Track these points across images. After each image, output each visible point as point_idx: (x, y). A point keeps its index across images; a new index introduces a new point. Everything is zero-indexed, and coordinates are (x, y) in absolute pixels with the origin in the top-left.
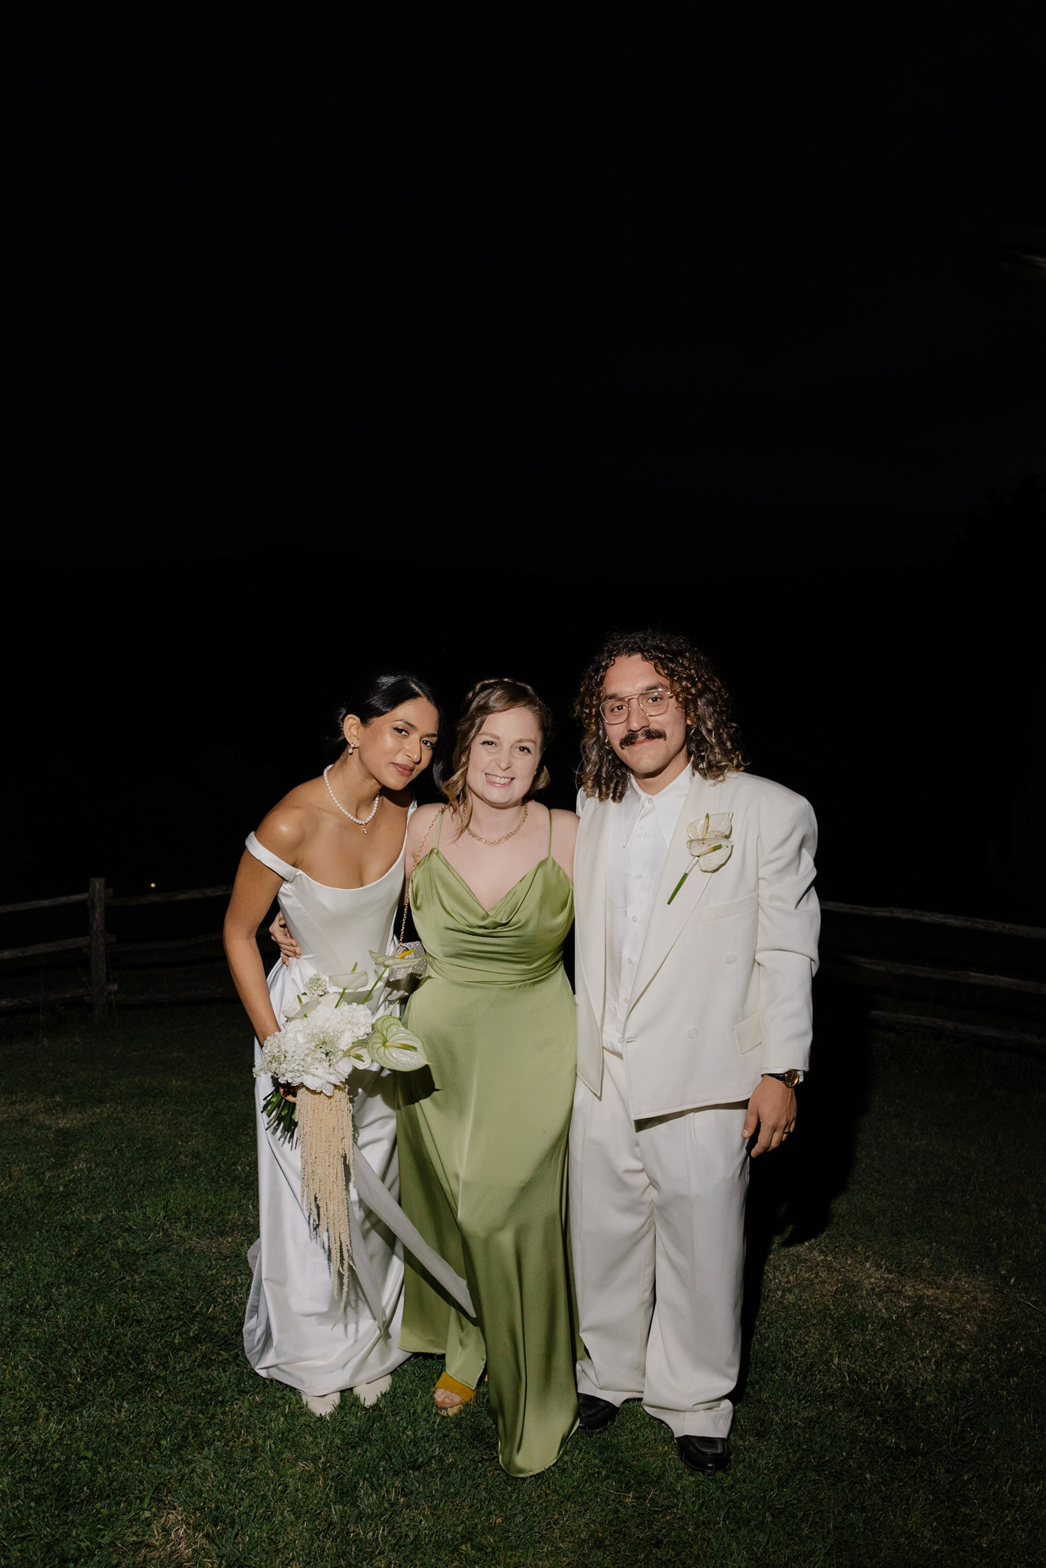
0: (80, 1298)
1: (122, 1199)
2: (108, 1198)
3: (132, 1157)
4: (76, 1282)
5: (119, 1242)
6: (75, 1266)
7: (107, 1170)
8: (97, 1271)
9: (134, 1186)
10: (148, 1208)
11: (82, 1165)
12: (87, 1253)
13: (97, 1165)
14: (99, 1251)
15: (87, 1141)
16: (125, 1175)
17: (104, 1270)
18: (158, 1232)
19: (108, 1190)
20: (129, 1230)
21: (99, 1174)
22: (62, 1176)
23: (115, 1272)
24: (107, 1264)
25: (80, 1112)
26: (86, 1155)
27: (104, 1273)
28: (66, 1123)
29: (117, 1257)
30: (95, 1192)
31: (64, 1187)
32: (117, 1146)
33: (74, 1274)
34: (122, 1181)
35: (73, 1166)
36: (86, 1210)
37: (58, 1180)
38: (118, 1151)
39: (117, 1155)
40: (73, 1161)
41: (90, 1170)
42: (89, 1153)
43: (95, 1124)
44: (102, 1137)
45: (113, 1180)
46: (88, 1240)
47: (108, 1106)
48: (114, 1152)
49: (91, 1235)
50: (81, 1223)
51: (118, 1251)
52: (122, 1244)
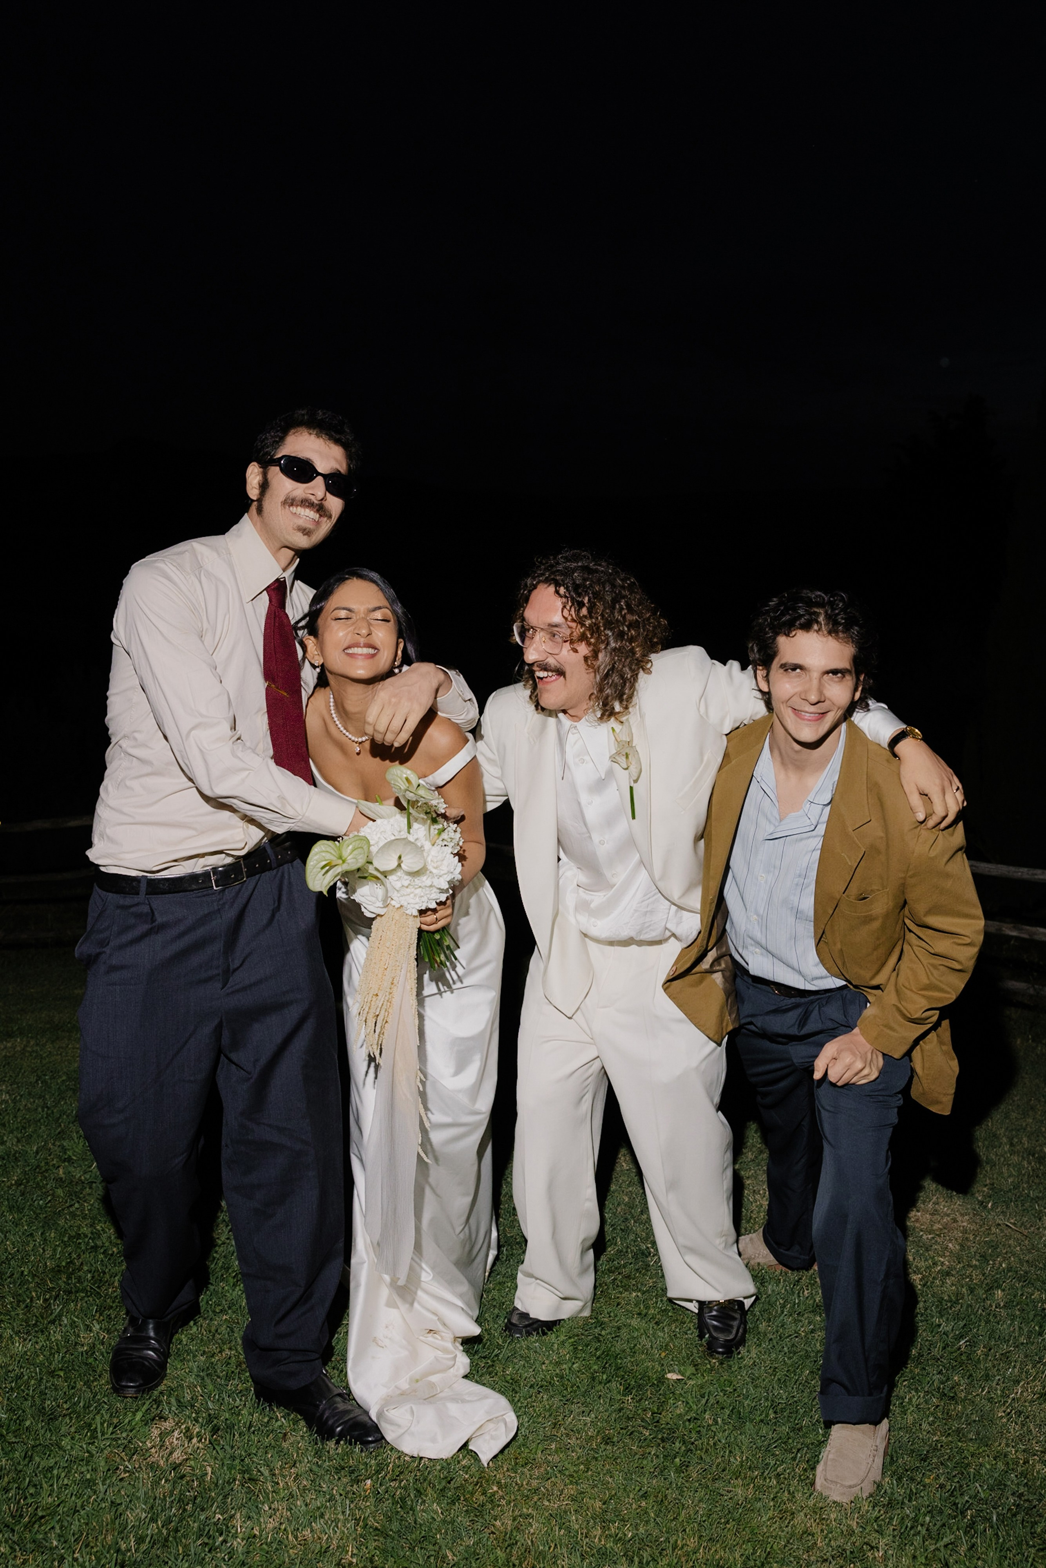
2: (40, 1128)
3: (59, 1088)
4: (20, 1210)
6: (18, 1193)
8: (41, 1200)
11: (5, 1097)
12: (28, 1182)
13: (21, 1096)
14: (41, 1180)
16: (55, 1106)
17: (49, 1198)
19: (39, 1120)
20: (69, 1160)
21: (26, 1105)
23: (61, 1200)
24: (51, 1192)
26: (7, 1087)
27: (50, 1201)
29: (60, 1186)
30: (25, 1123)
32: (40, 1078)
33: (17, 1202)
34: (53, 1112)
36: (18, 1141)
38: (42, 1083)
39: (42, 1087)
41: (14, 1101)
42: (11, 1085)
43: (9, 1057)
44: (21, 1069)
45: (43, 1111)
46: (27, 1169)
47: (19, 1040)
48: (38, 1084)
49: (29, 1166)
50: (15, 1153)
51: (61, 1179)
52: (64, 1173)
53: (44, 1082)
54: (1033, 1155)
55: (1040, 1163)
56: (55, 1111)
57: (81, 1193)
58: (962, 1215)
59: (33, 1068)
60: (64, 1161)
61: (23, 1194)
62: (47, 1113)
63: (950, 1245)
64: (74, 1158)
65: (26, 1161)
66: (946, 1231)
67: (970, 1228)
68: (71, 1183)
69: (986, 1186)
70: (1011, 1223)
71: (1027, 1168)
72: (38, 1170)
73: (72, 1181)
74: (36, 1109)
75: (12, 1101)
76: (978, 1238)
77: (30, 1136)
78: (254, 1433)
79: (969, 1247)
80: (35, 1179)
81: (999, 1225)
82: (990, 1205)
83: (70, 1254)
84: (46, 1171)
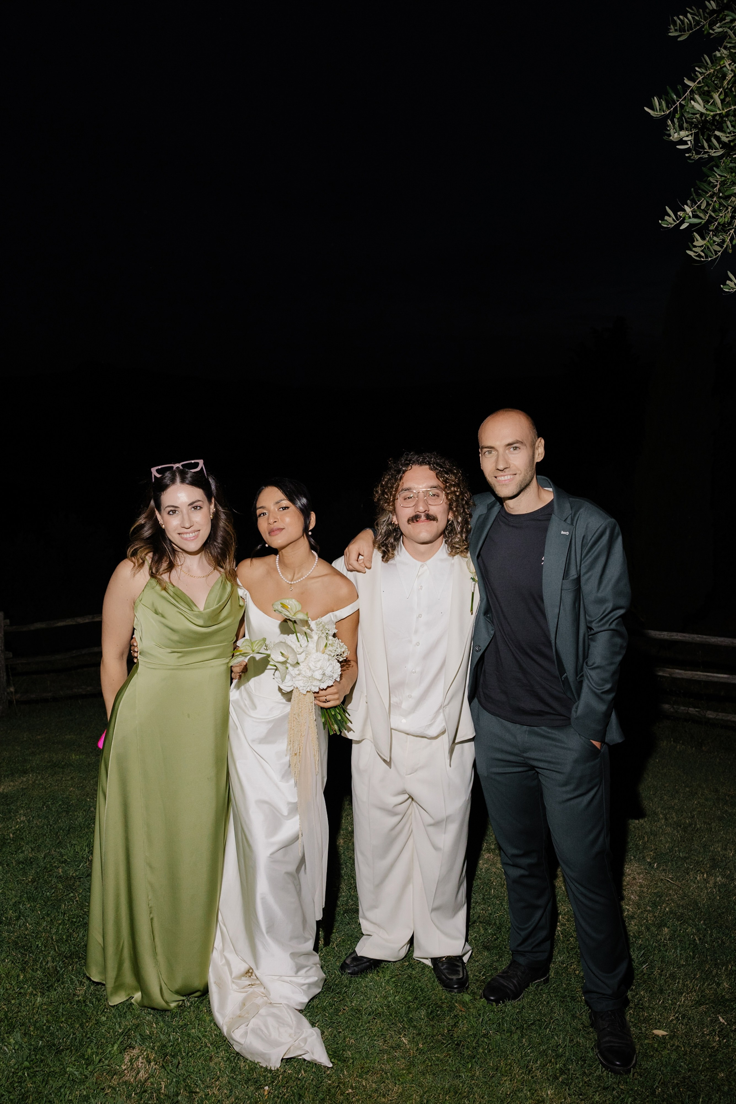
0: (40, 910)
1: (56, 840)
2: (46, 840)
3: (57, 811)
4: (35, 900)
5: (60, 870)
7: (41, 821)
9: (63, 831)
10: (76, 846)
11: (23, 818)
12: (39, 879)
13: (33, 818)
14: (47, 877)
15: (23, 801)
16: (55, 824)
17: (53, 891)
18: (86, 863)
19: (45, 835)
21: (36, 824)
22: (10, 826)
23: (61, 891)
24: (54, 886)
25: (12, 781)
26: (24, 811)
27: (54, 893)
28: (4, 789)
29: (60, 881)
30: (36, 837)
31: (13, 834)
32: (45, 803)
33: (33, 894)
35: (17, 819)
36: (32, 850)
37: (8, 829)
38: (46, 807)
39: (46, 810)
40: (15, 816)
41: (29, 821)
42: (26, 810)
43: (25, 789)
44: (32, 797)
45: (47, 828)
46: (38, 871)
47: (31, 776)
48: (44, 808)
49: (39, 867)
50: (31, 859)
51: (60, 877)
52: (62, 872)
53: (48, 806)
54: (680, 826)
55: (685, 831)
56: (55, 827)
57: (74, 886)
58: (639, 874)
59: (40, 797)
60: (63, 862)
61: (36, 889)
62: (50, 829)
63: (632, 896)
64: (69, 860)
65: (37, 864)
66: (629, 886)
67: (644, 883)
68: (67, 879)
69: (651, 851)
70: (669, 878)
71: (677, 836)
72: (45, 870)
73: (68, 878)
74: (43, 826)
75: (27, 821)
76: (649, 891)
77: (40, 846)
78: (191, 1057)
79: (644, 897)
80: (44, 877)
81: (662, 880)
82: (655, 865)
83: (68, 929)
84: (51, 871)
